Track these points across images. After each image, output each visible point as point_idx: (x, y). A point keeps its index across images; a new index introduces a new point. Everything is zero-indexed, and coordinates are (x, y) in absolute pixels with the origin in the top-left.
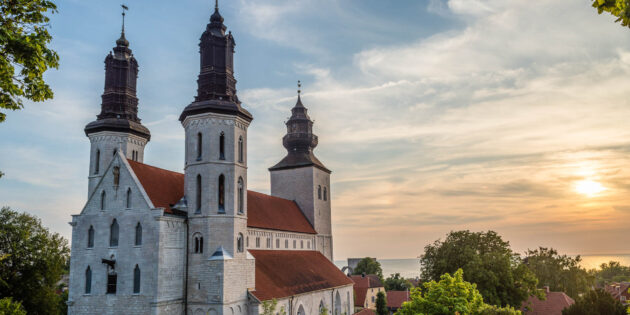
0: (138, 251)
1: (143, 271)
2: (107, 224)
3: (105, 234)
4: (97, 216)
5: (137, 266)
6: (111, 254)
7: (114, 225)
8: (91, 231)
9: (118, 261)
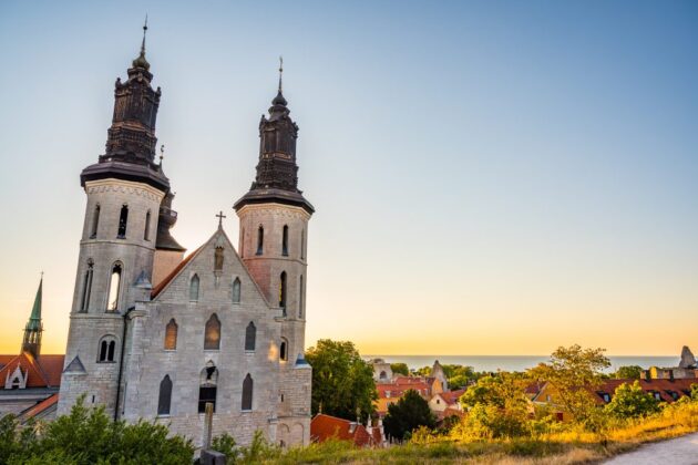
0: (250, 356)
1: (256, 381)
2: (202, 320)
3: (197, 333)
4: (184, 306)
5: (249, 375)
6: (207, 359)
7: (214, 322)
8: (172, 325)
9: (218, 368)
